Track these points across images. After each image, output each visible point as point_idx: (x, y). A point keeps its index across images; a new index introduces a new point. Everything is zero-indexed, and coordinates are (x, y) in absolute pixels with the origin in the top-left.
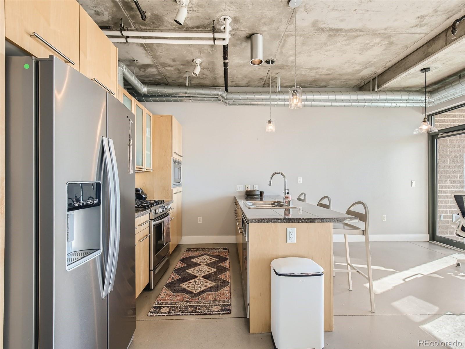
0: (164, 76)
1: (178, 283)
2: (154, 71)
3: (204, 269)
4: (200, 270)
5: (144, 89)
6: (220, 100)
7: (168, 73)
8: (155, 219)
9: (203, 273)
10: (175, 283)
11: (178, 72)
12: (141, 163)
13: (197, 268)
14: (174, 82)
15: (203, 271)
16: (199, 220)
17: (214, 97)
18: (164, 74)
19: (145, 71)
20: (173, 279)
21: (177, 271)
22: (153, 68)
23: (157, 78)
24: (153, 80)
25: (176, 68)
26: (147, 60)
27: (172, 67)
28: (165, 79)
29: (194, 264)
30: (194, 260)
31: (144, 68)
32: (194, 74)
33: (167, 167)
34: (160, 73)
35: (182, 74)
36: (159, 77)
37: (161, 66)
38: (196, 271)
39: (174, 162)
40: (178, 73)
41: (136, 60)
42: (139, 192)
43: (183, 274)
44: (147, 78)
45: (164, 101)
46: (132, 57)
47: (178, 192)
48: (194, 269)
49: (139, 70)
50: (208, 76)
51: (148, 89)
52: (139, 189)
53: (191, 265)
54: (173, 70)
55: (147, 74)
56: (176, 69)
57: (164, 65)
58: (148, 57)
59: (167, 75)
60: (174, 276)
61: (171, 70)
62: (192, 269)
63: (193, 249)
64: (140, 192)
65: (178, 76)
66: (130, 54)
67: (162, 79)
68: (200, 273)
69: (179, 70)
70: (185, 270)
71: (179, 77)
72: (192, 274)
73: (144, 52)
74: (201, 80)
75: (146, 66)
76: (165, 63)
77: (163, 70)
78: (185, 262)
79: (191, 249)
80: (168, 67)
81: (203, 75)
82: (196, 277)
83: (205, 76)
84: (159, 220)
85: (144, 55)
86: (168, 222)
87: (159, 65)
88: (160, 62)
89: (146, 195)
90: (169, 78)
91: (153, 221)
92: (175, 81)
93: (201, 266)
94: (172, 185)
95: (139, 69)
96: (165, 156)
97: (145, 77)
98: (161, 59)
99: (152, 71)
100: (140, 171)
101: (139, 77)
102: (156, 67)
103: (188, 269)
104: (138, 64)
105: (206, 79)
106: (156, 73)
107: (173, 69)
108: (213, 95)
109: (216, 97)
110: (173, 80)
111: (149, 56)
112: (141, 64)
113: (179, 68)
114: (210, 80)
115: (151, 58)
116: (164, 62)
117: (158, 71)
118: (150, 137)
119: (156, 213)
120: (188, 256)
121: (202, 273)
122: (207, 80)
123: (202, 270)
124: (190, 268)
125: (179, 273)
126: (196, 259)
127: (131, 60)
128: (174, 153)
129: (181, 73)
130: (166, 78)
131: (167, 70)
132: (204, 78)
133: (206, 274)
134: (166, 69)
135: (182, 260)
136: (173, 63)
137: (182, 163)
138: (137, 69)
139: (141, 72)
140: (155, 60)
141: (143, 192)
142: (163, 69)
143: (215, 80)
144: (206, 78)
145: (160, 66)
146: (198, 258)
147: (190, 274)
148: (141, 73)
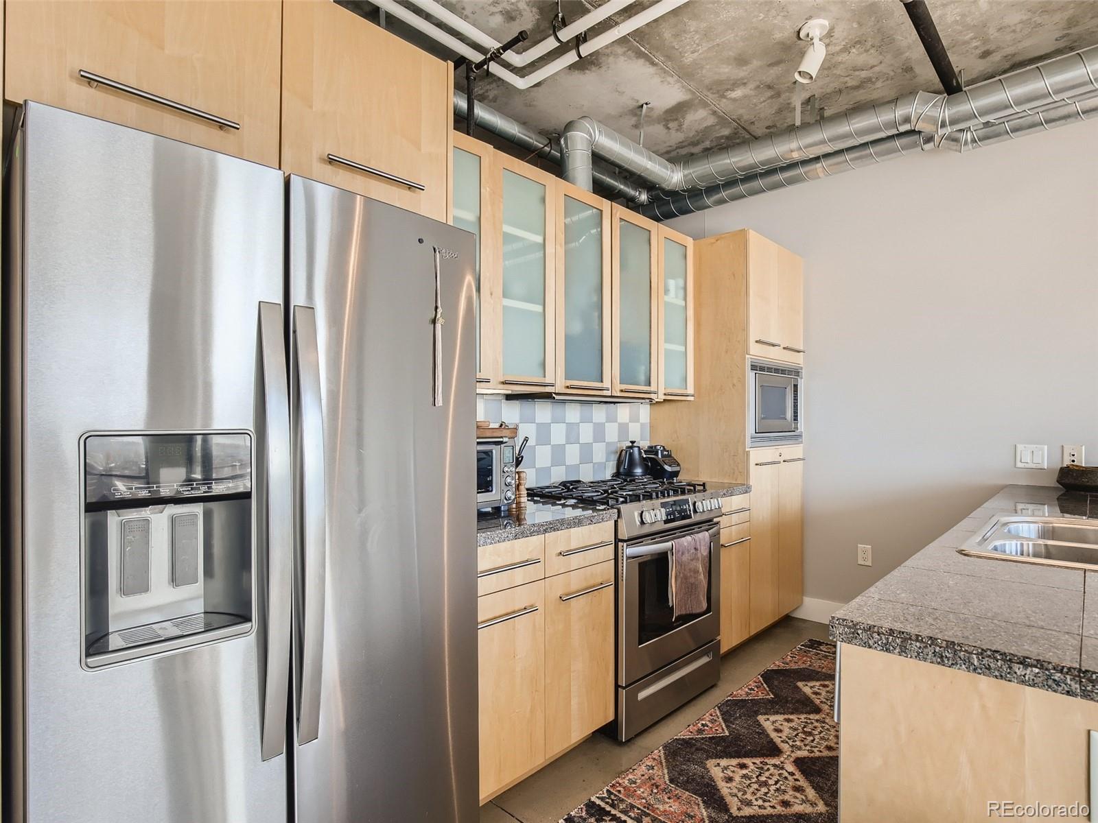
0: (738, 123)
1: (707, 751)
2: (703, 119)
3: (820, 732)
4: (804, 732)
5: (675, 177)
6: (929, 139)
7: (741, 111)
8: (634, 540)
9: (808, 748)
10: (697, 749)
11: (769, 93)
12: (642, 378)
13: (798, 719)
14: (772, 130)
15: (812, 738)
16: (860, 554)
17: (894, 132)
18: (732, 117)
19: (680, 126)
20: (700, 731)
21: (731, 709)
22: (697, 111)
23: (722, 137)
24: (712, 145)
25: (758, 83)
26: (668, 94)
27: (745, 84)
28: (743, 132)
29: (798, 701)
30: (807, 688)
31: (676, 120)
32: (805, 78)
33: (734, 385)
34: (722, 120)
35: (783, 96)
36: (726, 132)
37: (712, 93)
38: (791, 728)
39: (754, 368)
40: (772, 97)
41: (646, 104)
42: (657, 455)
43: (740, 725)
44: (694, 144)
45: (742, 196)
46: (633, 99)
47: (781, 459)
48: (788, 720)
49: (666, 131)
50: (877, 69)
51: (686, 172)
52: (658, 447)
53: (787, 702)
54: (752, 93)
55: (691, 135)
56: (759, 87)
57: (721, 88)
58: (669, 83)
59: (741, 116)
60: (713, 721)
61: (745, 97)
62: (780, 718)
63: (827, 644)
64: (660, 456)
65: (776, 107)
66: (624, 93)
67: (736, 134)
68: (798, 743)
69: (769, 87)
70: (757, 713)
71: (780, 111)
72: (768, 736)
73: (652, 70)
74: (856, 93)
75: (676, 113)
76: (720, 82)
77: (724, 106)
78: (776, 683)
79: (820, 644)
80: (733, 90)
81: (857, 73)
82: (775, 751)
83: (864, 74)
84: (657, 543)
85: (657, 80)
86: (693, 551)
87: (709, 94)
88: (707, 82)
89: (678, 465)
90: (753, 123)
91: (625, 544)
92: (774, 126)
93: (817, 717)
94: (748, 440)
95: (664, 125)
96: (727, 352)
97: (689, 145)
98: (704, 71)
99: (698, 119)
100: (643, 398)
101: (677, 148)
102: (705, 105)
103: (765, 714)
104: (655, 114)
105: (873, 83)
106: (711, 121)
107: (751, 90)
108: (888, 125)
109: (903, 128)
110: (767, 128)
111: (669, 79)
112: (663, 110)
113: (768, 80)
114: (889, 82)
115: (678, 81)
116: (716, 77)
117: (714, 113)
118: (683, 303)
119: (642, 523)
120: (794, 667)
121: (805, 745)
122: (879, 84)
123: (810, 734)
124: (777, 713)
125: (732, 719)
126: (818, 684)
127: (635, 109)
128: (757, 342)
129: (778, 95)
130: (744, 128)
131: (735, 100)
132: (862, 82)
133: (817, 754)
134: (731, 99)
135: (768, 676)
136: (742, 73)
137: (804, 373)
138: (658, 130)
139: (673, 132)
140: (691, 83)
141: (669, 456)
142: (724, 100)
143: (908, 76)
144: (869, 80)
145: (711, 96)
146: (827, 683)
147: (763, 733)
148: (676, 137)
